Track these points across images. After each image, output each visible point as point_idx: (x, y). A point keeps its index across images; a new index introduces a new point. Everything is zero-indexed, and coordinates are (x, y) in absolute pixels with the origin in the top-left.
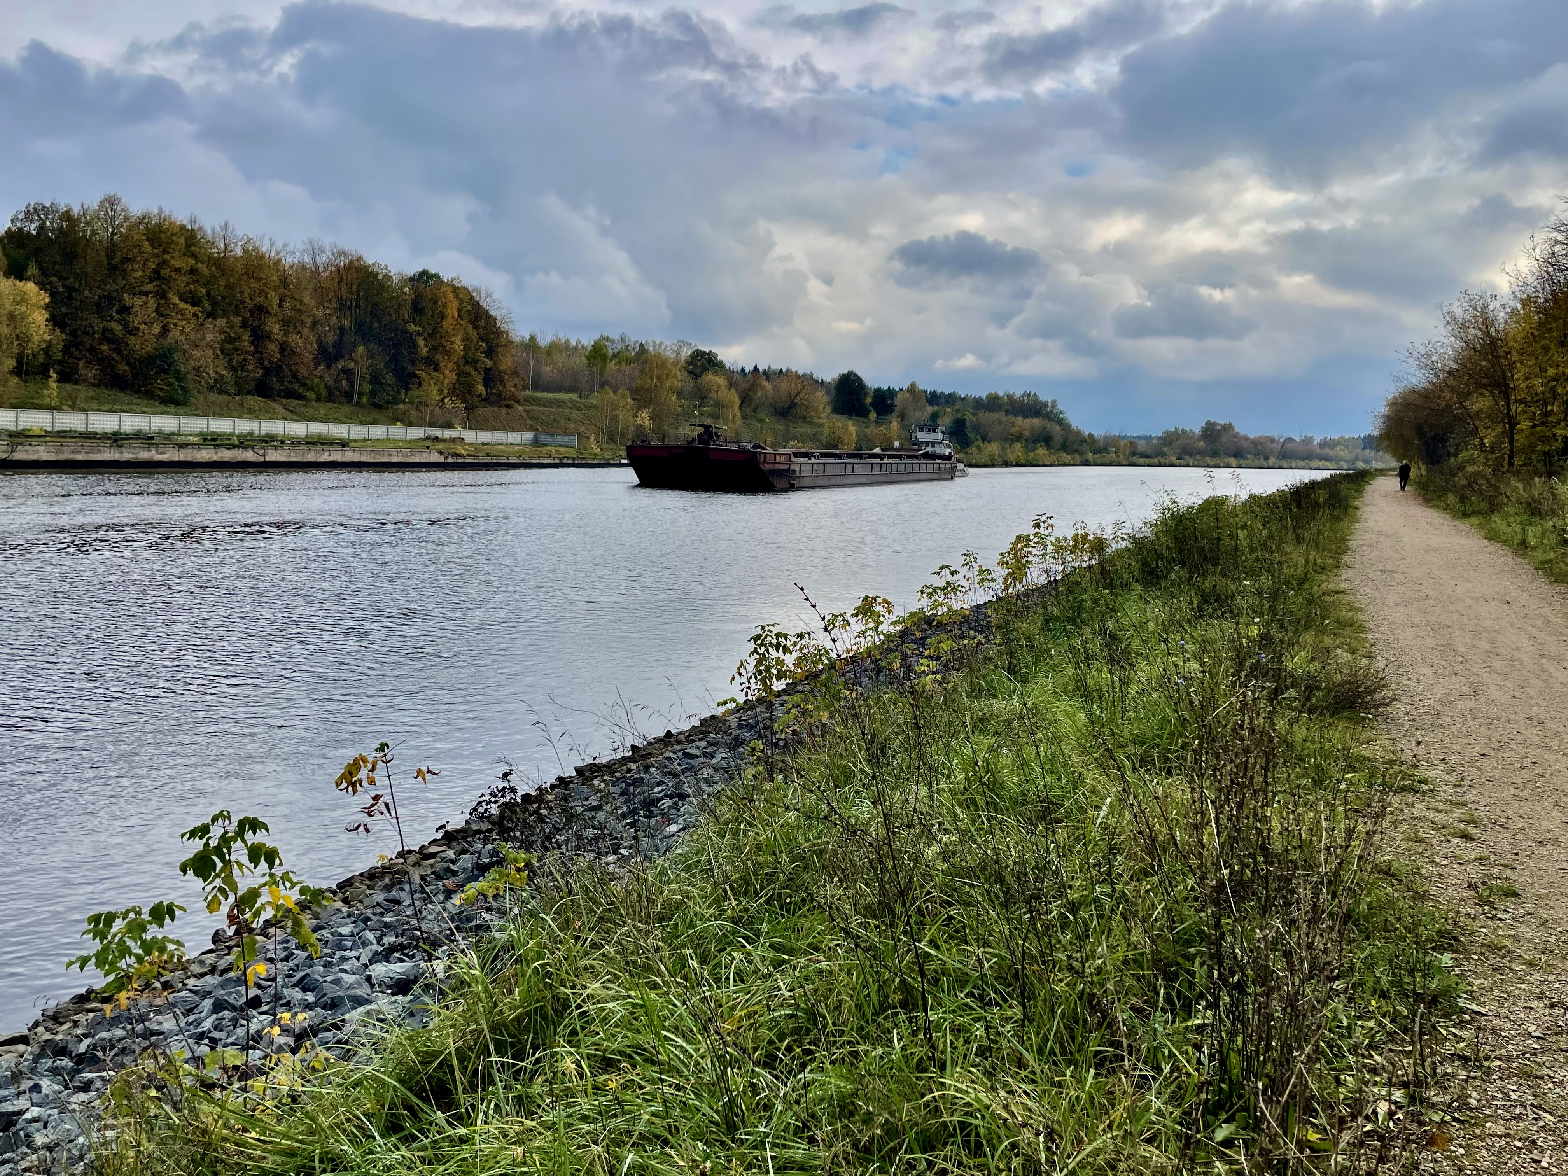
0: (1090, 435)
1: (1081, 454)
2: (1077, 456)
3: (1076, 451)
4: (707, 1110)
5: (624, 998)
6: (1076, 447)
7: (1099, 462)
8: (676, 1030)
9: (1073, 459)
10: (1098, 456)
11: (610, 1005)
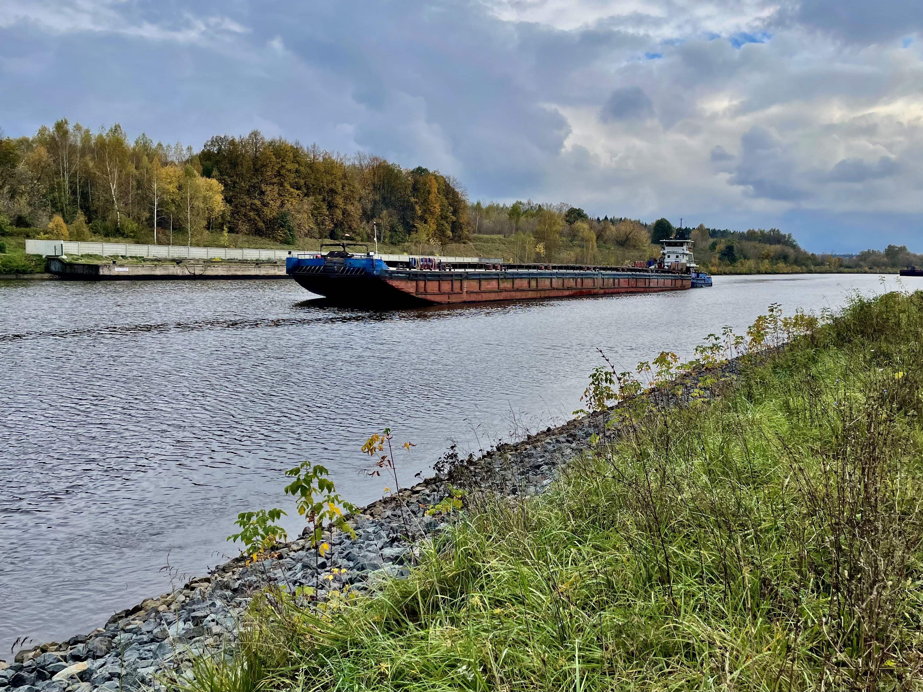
0: (813, 255)
1: (807, 266)
2: (804, 268)
3: (804, 264)
4: (549, 629)
5: (510, 569)
6: (803, 262)
7: (818, 271)
8: (537, 588)
9: (802, 269)
10: (817, 267)
11: (502, 573)
